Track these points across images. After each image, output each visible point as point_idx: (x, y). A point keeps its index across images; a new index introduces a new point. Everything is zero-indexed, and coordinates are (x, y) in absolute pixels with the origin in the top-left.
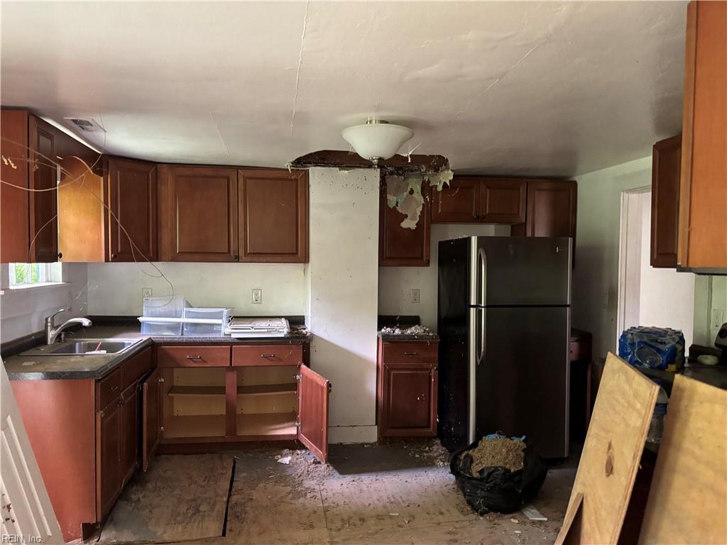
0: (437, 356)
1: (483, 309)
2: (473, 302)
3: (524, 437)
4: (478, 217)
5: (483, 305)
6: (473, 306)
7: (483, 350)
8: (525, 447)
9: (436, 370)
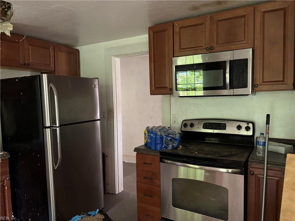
0: (8, 169)
1: (58, 129)
2: (48, 124)
3: (98, 210)
4: (25, 64)
5: (58, 126)
6: (48, 127)
7: (59, 157)
8: (104, 218)
9: (8, 180)
